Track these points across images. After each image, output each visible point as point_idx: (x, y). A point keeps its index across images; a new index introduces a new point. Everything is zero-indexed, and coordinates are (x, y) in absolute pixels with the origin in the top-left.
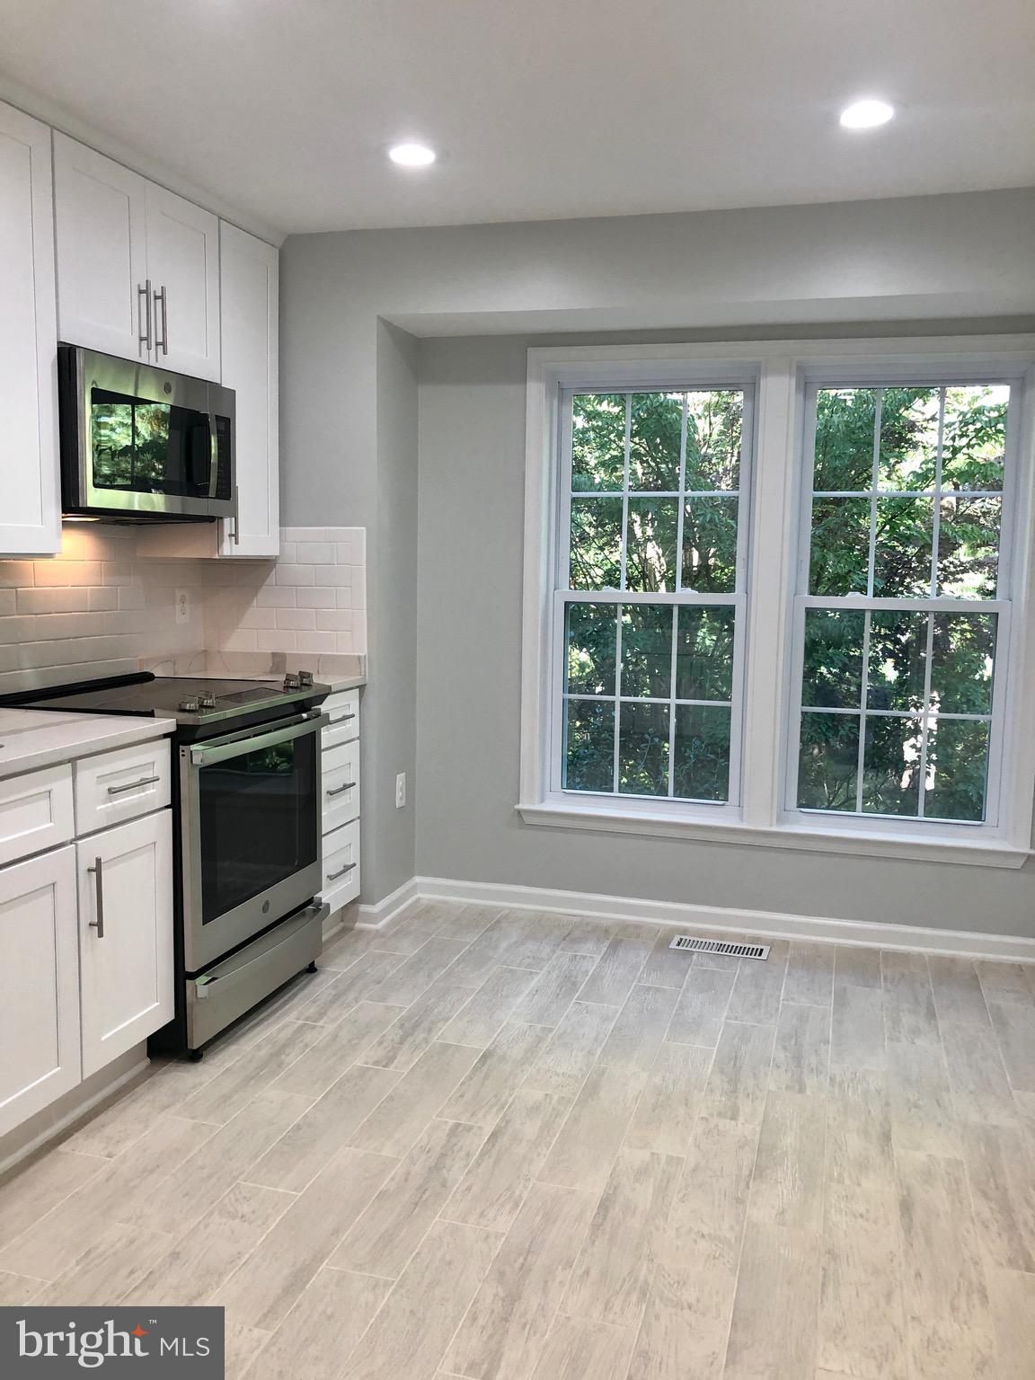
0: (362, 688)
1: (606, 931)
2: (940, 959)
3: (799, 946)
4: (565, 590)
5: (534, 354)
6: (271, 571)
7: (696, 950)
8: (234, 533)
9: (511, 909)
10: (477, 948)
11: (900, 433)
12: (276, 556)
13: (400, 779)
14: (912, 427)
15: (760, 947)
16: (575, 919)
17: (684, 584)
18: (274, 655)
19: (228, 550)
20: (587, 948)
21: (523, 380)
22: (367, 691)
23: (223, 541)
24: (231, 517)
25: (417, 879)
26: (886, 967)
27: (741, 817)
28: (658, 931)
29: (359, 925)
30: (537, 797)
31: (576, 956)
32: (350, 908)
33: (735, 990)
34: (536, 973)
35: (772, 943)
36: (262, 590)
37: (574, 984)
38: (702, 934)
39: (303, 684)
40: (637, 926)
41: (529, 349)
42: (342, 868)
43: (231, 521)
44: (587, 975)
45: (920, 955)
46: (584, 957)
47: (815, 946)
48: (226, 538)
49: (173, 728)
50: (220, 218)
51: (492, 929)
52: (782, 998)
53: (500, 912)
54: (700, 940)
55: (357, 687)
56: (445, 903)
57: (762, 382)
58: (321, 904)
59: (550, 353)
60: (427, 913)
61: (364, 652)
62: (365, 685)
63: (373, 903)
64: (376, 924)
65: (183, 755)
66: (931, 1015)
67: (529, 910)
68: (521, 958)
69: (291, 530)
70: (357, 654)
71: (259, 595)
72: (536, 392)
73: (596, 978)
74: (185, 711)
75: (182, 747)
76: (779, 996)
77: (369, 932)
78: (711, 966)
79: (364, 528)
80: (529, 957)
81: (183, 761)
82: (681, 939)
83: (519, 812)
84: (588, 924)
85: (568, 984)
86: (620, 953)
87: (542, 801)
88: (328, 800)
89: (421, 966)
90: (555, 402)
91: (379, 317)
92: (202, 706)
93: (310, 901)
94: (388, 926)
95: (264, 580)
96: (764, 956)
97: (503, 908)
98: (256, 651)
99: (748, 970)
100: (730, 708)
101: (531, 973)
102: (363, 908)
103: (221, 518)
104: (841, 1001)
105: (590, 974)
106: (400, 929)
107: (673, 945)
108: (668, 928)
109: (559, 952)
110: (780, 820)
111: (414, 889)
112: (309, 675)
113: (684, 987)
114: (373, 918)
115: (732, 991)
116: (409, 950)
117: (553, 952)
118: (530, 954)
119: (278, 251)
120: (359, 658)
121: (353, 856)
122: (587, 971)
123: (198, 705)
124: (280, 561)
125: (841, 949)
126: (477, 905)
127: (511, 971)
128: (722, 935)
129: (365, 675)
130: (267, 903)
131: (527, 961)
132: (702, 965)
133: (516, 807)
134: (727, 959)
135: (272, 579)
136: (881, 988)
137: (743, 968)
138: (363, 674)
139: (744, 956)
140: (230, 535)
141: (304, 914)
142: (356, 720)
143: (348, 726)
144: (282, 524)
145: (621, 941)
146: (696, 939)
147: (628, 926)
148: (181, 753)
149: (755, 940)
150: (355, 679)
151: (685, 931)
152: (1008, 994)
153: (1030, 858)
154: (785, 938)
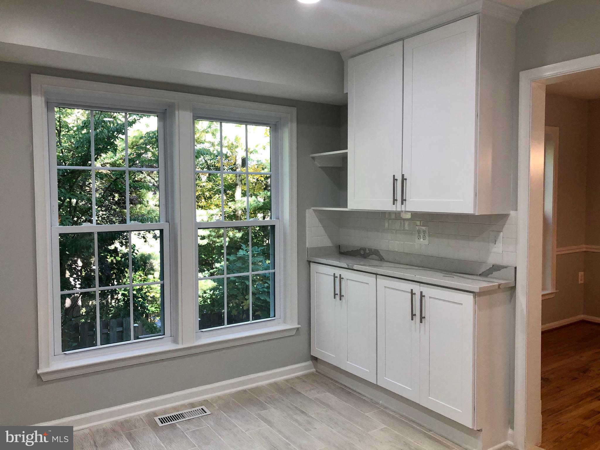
2: (271, 384)
3: (214, 400)
4: (58, 226)
7: (174, 422)
15: (200, 408)
16: (85, 431)
17: (131, 219)
21: (28, 93)
26: (259, 397)
27: (177, 342)
45: (263, 386)
47: (220, 398)
54: (168, 416)
57: (176, 112)
76: (242, 431)
78: (193, 428)
82: (159, 419)
83: (39, 375)
96: (207, 412)
100: (163, 284)
104: (267, 421)
107: (160, 424)
108: (144, 415)
110: (196, 339)
132: (188, 429)
133: (38, 372)
134: (195, 421)
136: (271, 408)
137: (208, 423)
139: (199, 415)
145: (130, 433)
146: (166, 416)
152: (313, 391)
153: (298, 329)
154: (204, 398)
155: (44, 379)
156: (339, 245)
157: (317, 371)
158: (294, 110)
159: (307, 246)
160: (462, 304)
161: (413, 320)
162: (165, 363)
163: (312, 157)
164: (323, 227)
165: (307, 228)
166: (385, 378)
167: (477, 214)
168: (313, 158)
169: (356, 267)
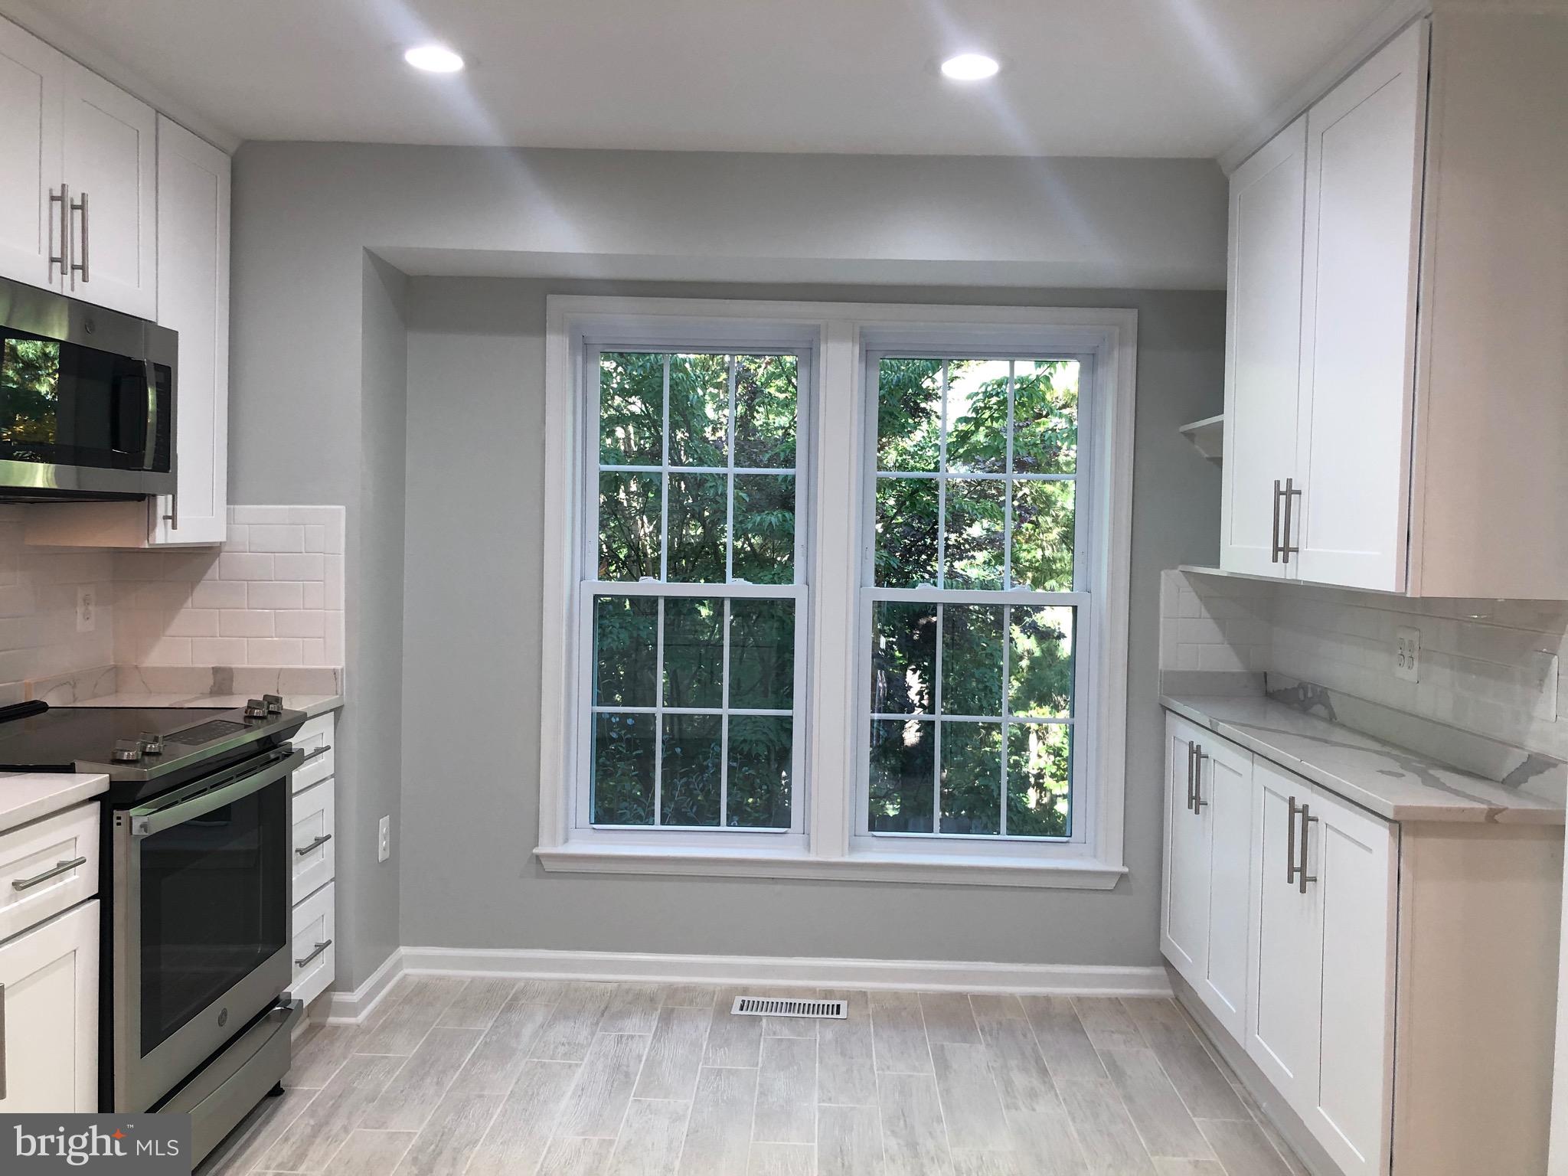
0: (337, 711)
1: (652, 1000)
2: (1034, 999)
3: (878, 997)
4: (594, 580)
5: (556, 304)
6: (214, 560)
7: (763, 1013)
8: (170, 514)
9: (528, 980)
10: (494, 1038)
11: (915, 402)
12: (221, 543)
13: (384, 824)
14: (929, 396)
15: (836, 1003)
16: (609, 986)
17: (735, 575)
18: (216, 671)
19: (163, 536)
20: (632, 1025)
21: (542, 331)
22: (344, 713)
23: (155, 526)
24: (166, 493)
25: (403, 950)
26: (980, 1015)
27: (808, 846)
28: (714, 993)
29: (332, 1020)
30: (560, 838)
31: (622, 1036)
32: (323, 1002)
33: (821, 1062)
34: (577, 1065)
35: (847, 995)
36: (200, 584)
37: (627, 1075)
38: (766, 991)
39: (270, 712)
40: (687, 989)
41: (549, 297)
42: (312, 950)
43: (166, 499)
44: (641, 1061)
45: (1012, 996)
46: (632, 1037)
47: (896, 995)
48: (160, 521)
49: (104, 788)
50: (157, 112)
51: (509, 1008)
52: (875, 1068)
53: (514, 985)
54: (766, 1000)
55: (331, 711)
56: (441, 978)
57: (823, 348)
58: (290, 1001)
59: (576, 301)
60: (420, 995)
61: (340, 665)
62: (342, 707)
63: (351, 989)
64: (356, 1016)
65: (119, 824)
66: (1043, 1072)
67: (550, 980)
68: (552, 1047)
69: (245, 511)
70: (332, 667)
71: (195, 594)
72: (557, 345)
73: (652, 1065)
74: (121, 762)
75: (116, 813)
76: (872, 1066)
77: (347, 1027)
78: (786, 1033)
79: (342, 508)
80: (563, 1044)
81: (119, 832)
82: (743, 1001)
83: (538, 857)
84: (627, 992)
85: (620, 1076)
86: (675, 1027)
87: (566, 840)
88: (298, 862)
89: (427, 1069)
90: (580, 359)
91: (365, 248)
92: (145, 754)
93: (276, 1002)
94: (370, 1017)
95: (205, 572)
96: (843, 1014)
97: (519, 980)
98: (191, 665)
99: (829, 1035)
100: (792, 717)
101: (570, 1066)
102: (339, 997)
103: (154, 496)
104: (943, 1065)
105: (644, 1058)
106: (387, 1022)
107: (736, 1011)
108: (723, 988)
109: (599, 1034)
110: (853, 848)
111: (398, 966)
112: (277, 700)
113: (760, 1065)
114: (353, 1009)
115: (817, 1065)
116: (405, 1049)
117: (593, 1034)
118: (564, 1040)
119: (229, 160)
120: (335, 672)
121: (327, 933)
122: (639, 1057)
123: (140, 753)
124: (226, 548)
125: (924, 996)
126: (483, 979)
127: (543, 1065)
128: (789, 991)
129: (342, 694)
130: (224, 1013)
131: (561, 1050)
132: (774, 1034)
133: (535, 851)
134: (802, 1022)
135: (214, 571)
136: (981, 1044)
137: (823, 1033)
138: (339, 691)
139: (820, 1016)
140: (166, 518)
141: (268, 1018)
142: (331, 753)
143: (320, 761)
144: (231, 500)
145: (673, 1010)
146: (761, 999)
147: (676, 990)
148: (115, 821)
149: (828, 993)
150: (329, 700)
151: (745, 990)
152: (1116, 1036)
153: (1123, 876)
154: (861, 988)
155: (549, 866)
156: (1265, 673)
157: (1177, 998)
158: (1130, 317)
159: (1160, 667)
160: (1370, 850)
161: (1292, 882)
162: (778, 888)
163: (1185, 434)
164: (1214, 619)
165: (1161, 619)
166: (1257, 1035)
167: (1408, 595)
168: (1190, 435)
169: (1224, 728)
